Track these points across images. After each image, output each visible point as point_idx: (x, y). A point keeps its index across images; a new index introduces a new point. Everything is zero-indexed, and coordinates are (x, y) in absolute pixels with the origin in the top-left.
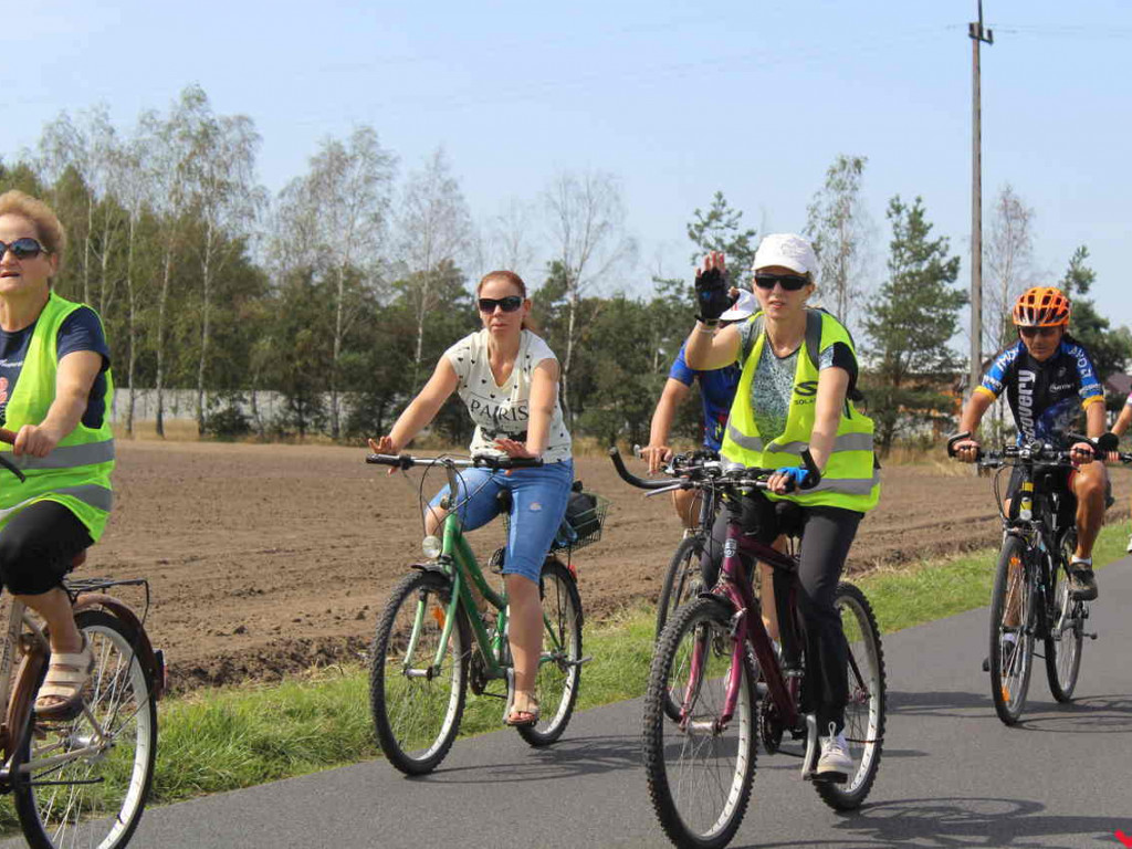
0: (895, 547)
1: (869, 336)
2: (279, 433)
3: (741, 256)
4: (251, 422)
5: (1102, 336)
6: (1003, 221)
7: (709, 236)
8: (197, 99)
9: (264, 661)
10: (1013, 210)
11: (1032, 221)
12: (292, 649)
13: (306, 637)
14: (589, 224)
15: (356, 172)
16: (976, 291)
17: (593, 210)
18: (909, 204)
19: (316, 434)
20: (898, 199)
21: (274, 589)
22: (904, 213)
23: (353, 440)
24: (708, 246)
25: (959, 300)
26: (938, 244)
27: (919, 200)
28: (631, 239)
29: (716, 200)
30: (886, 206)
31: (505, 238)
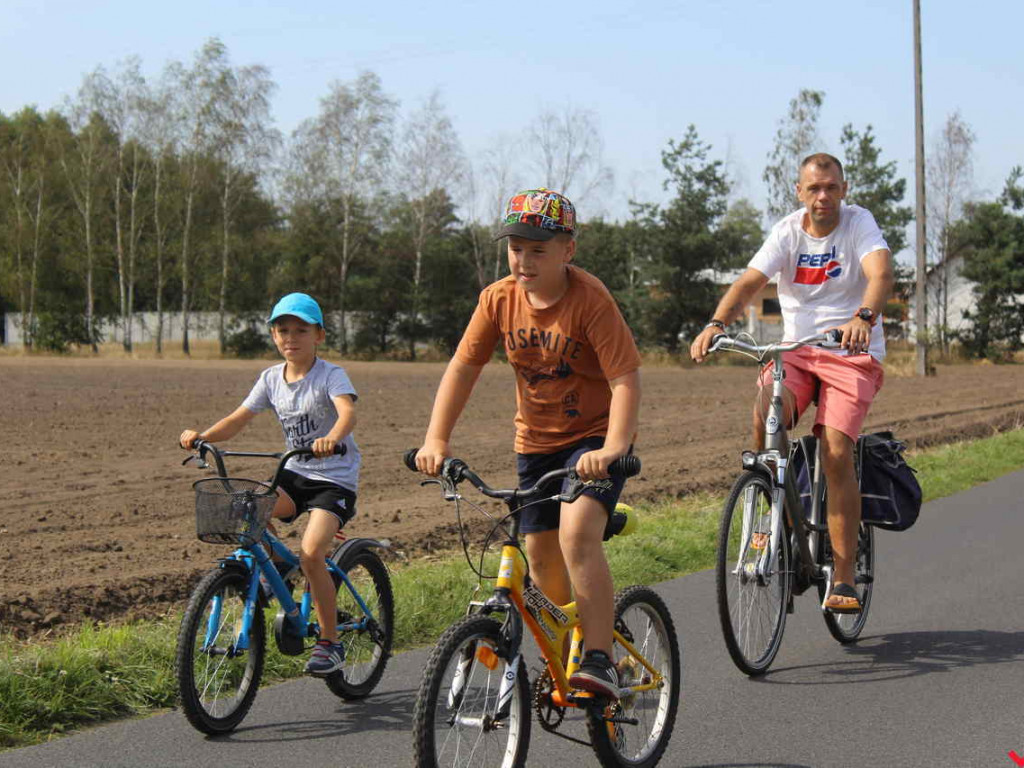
3: (708, 183)
6: (947, 144)
7: (681, 165)
8: (215, 50)
10: (957, 135)
11: (974, 146)
14: (569, 156)
15: (362, 113)
16: (921, 210)
17: (572, 143)
18: (860, 131)
19: (327, 350)
20: (850, 126)
22: (856, 139)
23: (361, 355)
24: (678, 172)
25: (905, 216)
26: (886, 167)
27: (870, 128)
28: (608, 169)
29: (688, 132)
30: (840, 133)
31: (494, 169)
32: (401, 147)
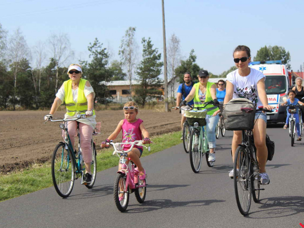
1: (138, 76)
3: (103, 55)
6: (172, 43)
7: (94, 50)
10: (175, 41)
11: (180, 43)
14: (61, 48)
16: (165, 62)
17: (62, 44)
18: (147, 39)
20: (144, 38)
22: (146, 42)
24: (93, 52)
25: (161, 65)
26: (155, 50)
27: (150, 38)
28: (73, 51)
29: (95, 40)
31: (38, 52)
32: (9, 46)
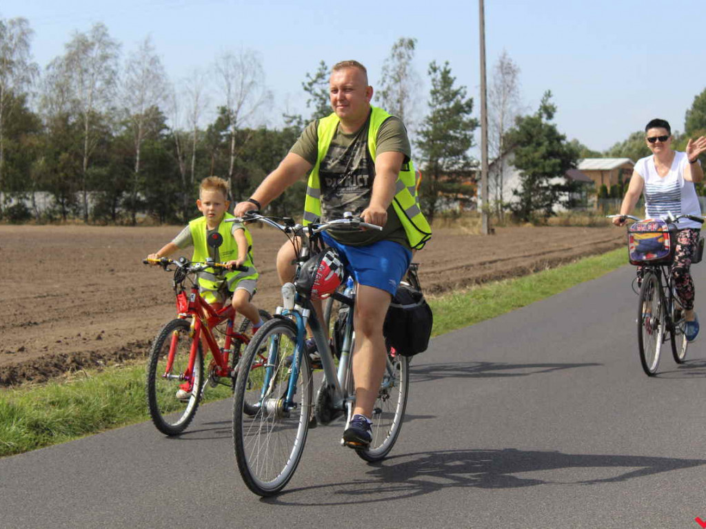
0: (436, 282)
1: (419, 149)
2: (50, 218)
4: (32, 212)
5: (561, 146)
6: (500, 75)
7: (317, 89)
9: (37, 369)
10: (507, 69)
11: (519, 75)
12: (55, 361)
13: (64, 352)
14: (242, 83)
15: (95, 52)
16: (484, 120)
17: (245, 74)
18: (441, 65)
19: (74, 219)
20: (434, 63)
21: (44, 322)
22: (438, 73)
23: (97, 222)
24: (317, 95)
25: (473, 125)
26: (459, 90)
27: (447, 63)
28: (270, 92)
29: (321, 66)
30: (428, 68)
31: (191, 92)
32: (123, 77)
